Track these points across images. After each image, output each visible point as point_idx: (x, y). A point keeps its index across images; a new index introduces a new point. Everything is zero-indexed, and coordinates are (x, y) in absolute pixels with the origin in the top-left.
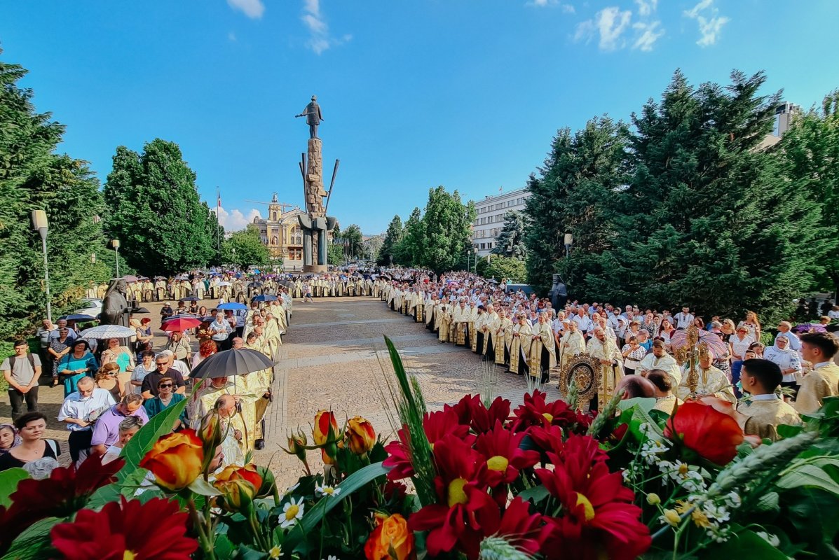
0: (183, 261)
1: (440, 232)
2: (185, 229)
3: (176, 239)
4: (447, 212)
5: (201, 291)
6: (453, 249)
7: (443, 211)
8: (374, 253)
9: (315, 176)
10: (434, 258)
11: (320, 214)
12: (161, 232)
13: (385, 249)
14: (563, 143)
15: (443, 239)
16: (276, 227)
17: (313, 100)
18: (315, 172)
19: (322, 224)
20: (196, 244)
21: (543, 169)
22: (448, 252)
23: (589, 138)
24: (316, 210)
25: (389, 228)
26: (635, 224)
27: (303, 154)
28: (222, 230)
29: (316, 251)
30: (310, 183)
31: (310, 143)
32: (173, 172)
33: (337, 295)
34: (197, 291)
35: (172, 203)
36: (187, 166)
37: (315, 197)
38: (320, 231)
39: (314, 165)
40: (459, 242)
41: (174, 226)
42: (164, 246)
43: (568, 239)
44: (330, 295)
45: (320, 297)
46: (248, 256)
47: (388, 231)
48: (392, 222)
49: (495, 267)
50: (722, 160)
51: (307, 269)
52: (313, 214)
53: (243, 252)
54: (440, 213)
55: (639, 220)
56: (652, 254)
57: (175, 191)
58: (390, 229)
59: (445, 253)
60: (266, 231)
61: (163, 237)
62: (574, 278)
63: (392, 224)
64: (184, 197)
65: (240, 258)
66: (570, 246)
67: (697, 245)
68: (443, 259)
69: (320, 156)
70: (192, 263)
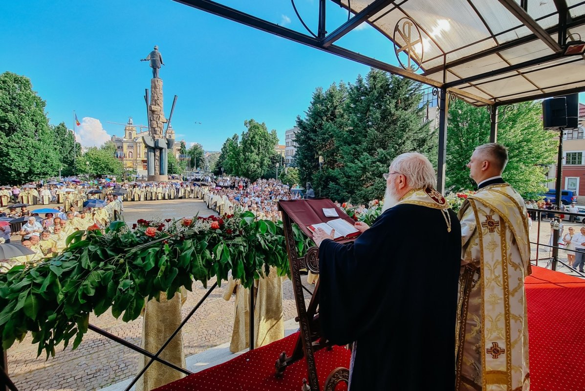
0: (30, 172)
1: (252, 152)
2: (33, 147)
3: (23, 155)
4: (257, 137)
5: (47, 197)
6: (262, 164)
7: (254, 137)
8: (211, 166)
9: (157, 107)
10: (248, 170)
11: (161, 136)
12: (8, 149)
13: (220, 162)
14: (318, 97)
15: (254, 156)
16: (131, 144)
17: (155, 49)
18: (156, 104)
19: (163, 144)
20: (44, 158)
21: (308, 112)
22: (258, 166)
23: (331, 95)
24: (158, 133)
25: (222, 147)
26: (351, 152)
27: (146, 90)
28: (79, 146)
29: (158, 164)
30: (153, 112)
31: (153, 82)
32: (22, 99)
33: (170, 198)
34: (43, 198)
35: (20, 125)
36: (37, 95)
37: (157, 123)
38: (161, 149)
39: (156, 98)
40: (266, 159)
41: (22, 144)
42: (10, 160)
43: (321, 160)
44: (164, 198)
45: (155, 200)
46: (101, 167)
47: (222, 150)
48: (225, 142)
49: (290, 176)
50: (393, 115)
51: (151, 178)
52: (155, 135)
53: (97, 165)
54: (252, 139)
55: (353, 149)
56: (359, 170)
57: (23, 114)
58: (224, 148)
59: (256, 166)
60: (122, 147)
61: (10, 153)
62: (324, 185)
63: (225, 144)
64: (32, 120)
65: (94, 170)
66: (322, 164)
67: (381, 165)
68: (255, 171)
69: (161, 92)
70: (40, 174)
